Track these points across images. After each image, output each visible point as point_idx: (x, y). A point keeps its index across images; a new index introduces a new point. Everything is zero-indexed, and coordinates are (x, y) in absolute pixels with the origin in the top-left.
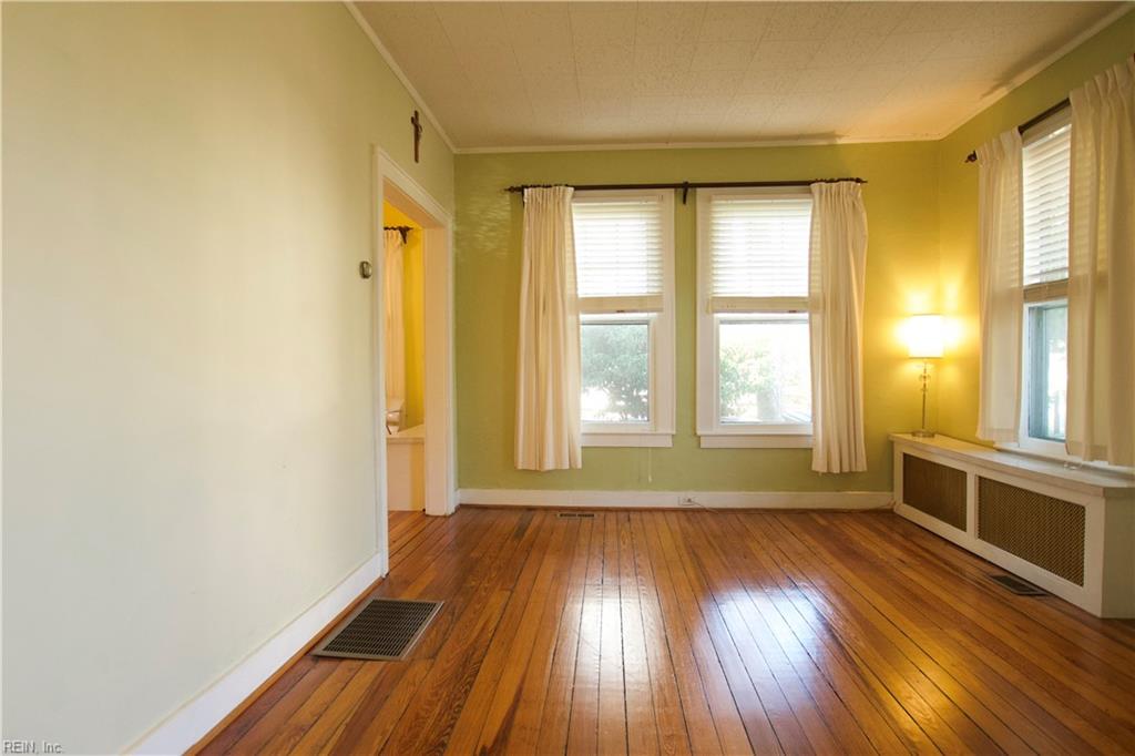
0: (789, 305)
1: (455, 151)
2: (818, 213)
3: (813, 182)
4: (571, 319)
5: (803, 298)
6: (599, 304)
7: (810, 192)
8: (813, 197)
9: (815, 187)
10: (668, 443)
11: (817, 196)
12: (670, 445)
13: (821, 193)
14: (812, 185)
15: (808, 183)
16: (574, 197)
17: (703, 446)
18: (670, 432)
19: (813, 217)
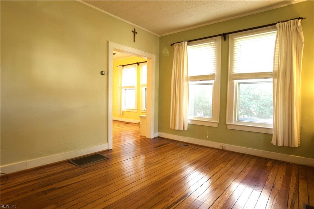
0: (264, 75)
1: (159, 36)
2: (279, 36)
3: (276, 23)
4: (185, 83)
5: (271, 72)
6: (195, 78)
7: (276, 28)
8: (277, 30)
9: (277, 25)
10: (216, 126)
11: (278, 28)
12: (217, 127)
13: (280, 27)
14: (276, 24)
15: (275, 24)
16: (188, 44)
17: (228, 128)
18: (216, 122)
19: (277, 38)
